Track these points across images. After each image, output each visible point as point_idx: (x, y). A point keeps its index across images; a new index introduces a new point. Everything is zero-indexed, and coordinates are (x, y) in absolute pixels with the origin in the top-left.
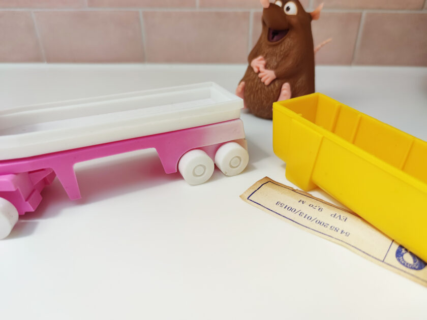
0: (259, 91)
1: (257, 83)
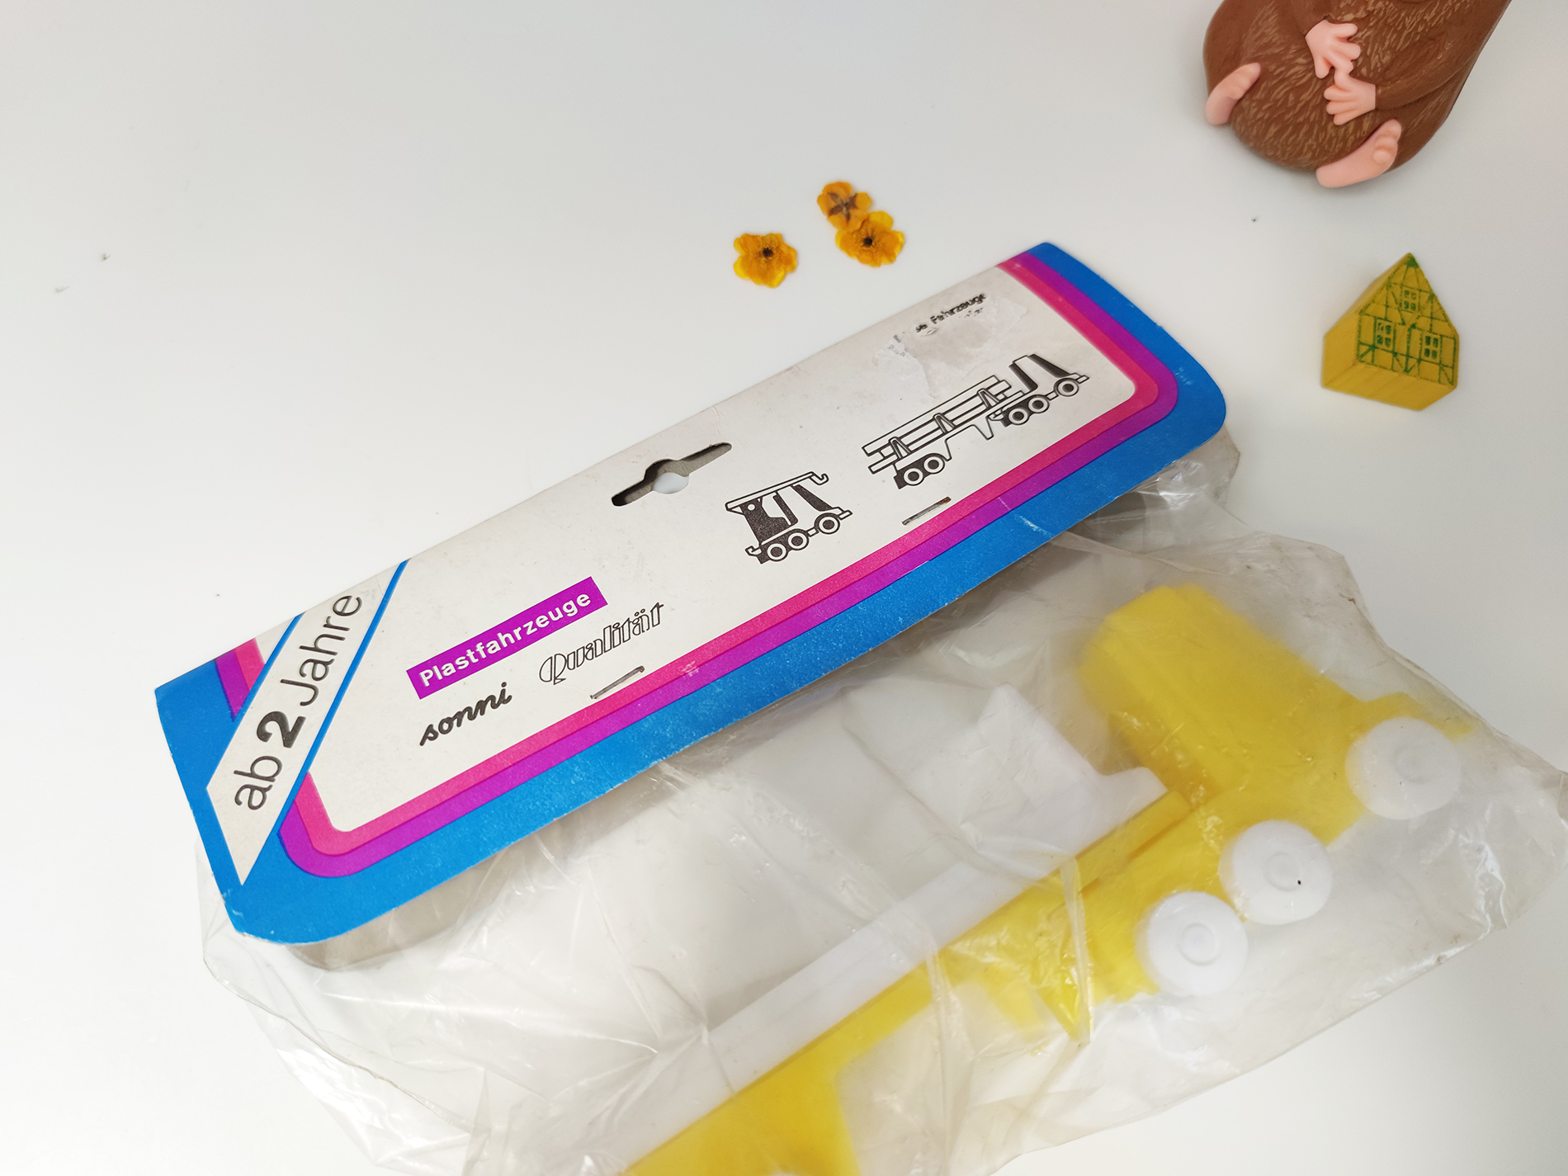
0: (1305, 129)
1: (1308, 103)
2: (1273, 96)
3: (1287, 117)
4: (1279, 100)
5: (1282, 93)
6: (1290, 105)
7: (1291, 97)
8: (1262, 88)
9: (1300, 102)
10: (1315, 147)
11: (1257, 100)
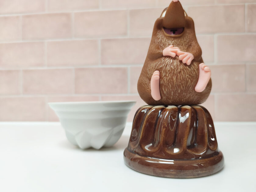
2: (167, 70)
3: (175, 72)
4: (169, 70)
5: (169, 68)
6: (173, 69)
7: (172, 67)
8: (163, 73)
9: (175, 66)
10: (189, 77)
11: (164, 76)
